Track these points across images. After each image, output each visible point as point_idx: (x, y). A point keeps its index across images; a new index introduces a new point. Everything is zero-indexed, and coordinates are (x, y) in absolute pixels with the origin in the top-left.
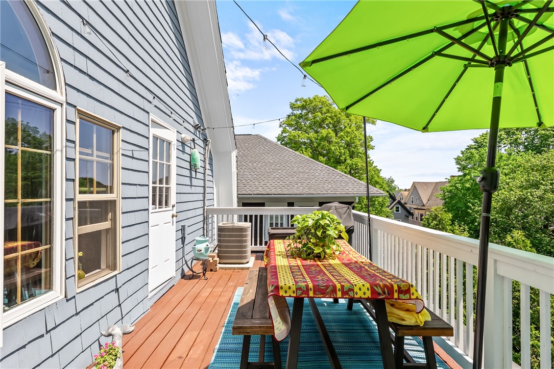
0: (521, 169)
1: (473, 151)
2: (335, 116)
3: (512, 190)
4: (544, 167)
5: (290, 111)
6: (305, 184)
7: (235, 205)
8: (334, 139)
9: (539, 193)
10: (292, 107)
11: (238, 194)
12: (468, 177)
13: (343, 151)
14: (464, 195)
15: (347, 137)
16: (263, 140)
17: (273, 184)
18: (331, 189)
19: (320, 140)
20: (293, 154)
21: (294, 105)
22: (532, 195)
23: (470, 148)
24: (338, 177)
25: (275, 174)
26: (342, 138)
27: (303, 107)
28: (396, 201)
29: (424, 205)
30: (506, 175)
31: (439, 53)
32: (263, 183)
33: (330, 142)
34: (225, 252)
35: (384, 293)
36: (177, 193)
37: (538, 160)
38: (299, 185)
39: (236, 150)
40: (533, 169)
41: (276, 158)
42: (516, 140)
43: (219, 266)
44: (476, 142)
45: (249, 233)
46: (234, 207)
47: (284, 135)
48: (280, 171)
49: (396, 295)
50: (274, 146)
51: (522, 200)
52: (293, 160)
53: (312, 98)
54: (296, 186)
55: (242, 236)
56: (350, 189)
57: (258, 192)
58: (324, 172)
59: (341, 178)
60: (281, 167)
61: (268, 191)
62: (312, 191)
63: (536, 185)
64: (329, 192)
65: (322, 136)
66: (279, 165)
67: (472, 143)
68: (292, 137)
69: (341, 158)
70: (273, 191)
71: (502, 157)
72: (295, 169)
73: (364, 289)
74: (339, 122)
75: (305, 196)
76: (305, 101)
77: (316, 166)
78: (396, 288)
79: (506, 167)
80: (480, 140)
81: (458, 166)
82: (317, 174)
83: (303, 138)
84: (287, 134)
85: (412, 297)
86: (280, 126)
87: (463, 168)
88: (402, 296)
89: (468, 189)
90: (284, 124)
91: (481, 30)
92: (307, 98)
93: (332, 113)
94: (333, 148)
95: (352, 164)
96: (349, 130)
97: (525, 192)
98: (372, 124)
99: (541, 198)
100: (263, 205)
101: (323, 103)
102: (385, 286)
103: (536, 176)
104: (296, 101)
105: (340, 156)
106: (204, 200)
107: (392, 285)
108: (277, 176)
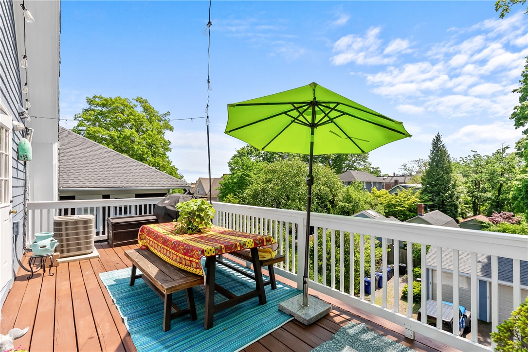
0: (262, 171)
1: (238, 158)
2: (139, 119)
3: (259, 184)
4: (273, 171)
5: (87, 106)
6: (122, 178)
7: (56, 199)
8: (137, 139)
9: (271, 185)
10: (90, 102)
11: (59, 188)
12: (236, 175)
13: (146, 151)
14: (233, 187)
15: (149, 139)
16: (66, 132)
17: (87, 178)
18: (148, 183)
19: (123, 138)
20: (106, 150)
21: (92, 101)
22: (268, 187)
23: (235, 156)
24: (153, 173)
25: (87, 168)
26: (144, 139)
27: (104, 105)
28: (187, 192)
29: (206, 195)
30: (255, 174)
31: (285, 113)
32: (73, 176)
33: (133, 142)
34: (65, 246)
35: (260, 243)
36: (13, 187)
37: (270, 166)
38: (117, 178)
39: (59, 142)
40: (268, 172)
41: (86, 152)
42: (259, 153)
43: (60, 260)
44: (239, 153)
45: (93, 224)
46: (54, 201)
47: (80, 128)
48: (92, 165)
49: (265, 243)
50: (81, 140)
51: (263, 190)
52: (106, 155)
53: (113, 99)
54: (113, 180)
55: (87, 228)
56: (165, 183)
57: (68, 185)
58: (140, 168)
59: (156, 174)
60: (94, 161)
61: (81, 184)
62: (130, 185)
63: (270, 181)
64: (147, 185)
65: (126, 135)
66: (90, 159)
67: (236, 153)
68: (91, 133)
69: (144, 156)
70: (88, 184)
71: (253, 163)
72: (110, 164)
73: (251, 243)
74: (142, 125)
75: (123, 188)
76: (106, 100)
77: (132, 163)
78: (265, 239)
79: (255, 170)
80: (241, 152)
81: (230, 168)
82: (133, 170)
83: (104, 134)
84: (85, 128)
85: (272, 243)
86: (75, 119)
87: (232, 169)
88: (268, 244)
89: (235, 183)
90: (80, 117)
91: (304, 108)
92: (108, 97)
93: (135, 116)
94: (136, 147)
95: (155, 162)
96: (151, 133)
97: (265, 185)
98: (170, 130)
99: (272, 189)
100: (73, 198)
101: (126, 106)
102: (260, 239)
103: (270, 176)
104: (95, 97)
105: (143, 154)
106: (25, 194)
107: (263, 238)
108: (90, 170)
